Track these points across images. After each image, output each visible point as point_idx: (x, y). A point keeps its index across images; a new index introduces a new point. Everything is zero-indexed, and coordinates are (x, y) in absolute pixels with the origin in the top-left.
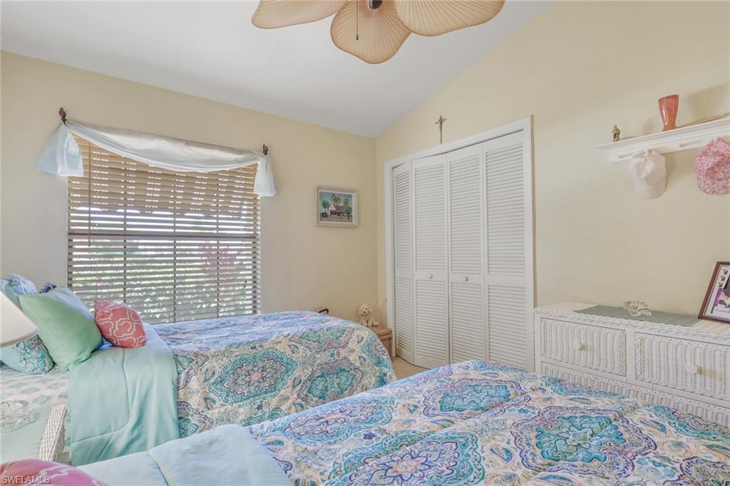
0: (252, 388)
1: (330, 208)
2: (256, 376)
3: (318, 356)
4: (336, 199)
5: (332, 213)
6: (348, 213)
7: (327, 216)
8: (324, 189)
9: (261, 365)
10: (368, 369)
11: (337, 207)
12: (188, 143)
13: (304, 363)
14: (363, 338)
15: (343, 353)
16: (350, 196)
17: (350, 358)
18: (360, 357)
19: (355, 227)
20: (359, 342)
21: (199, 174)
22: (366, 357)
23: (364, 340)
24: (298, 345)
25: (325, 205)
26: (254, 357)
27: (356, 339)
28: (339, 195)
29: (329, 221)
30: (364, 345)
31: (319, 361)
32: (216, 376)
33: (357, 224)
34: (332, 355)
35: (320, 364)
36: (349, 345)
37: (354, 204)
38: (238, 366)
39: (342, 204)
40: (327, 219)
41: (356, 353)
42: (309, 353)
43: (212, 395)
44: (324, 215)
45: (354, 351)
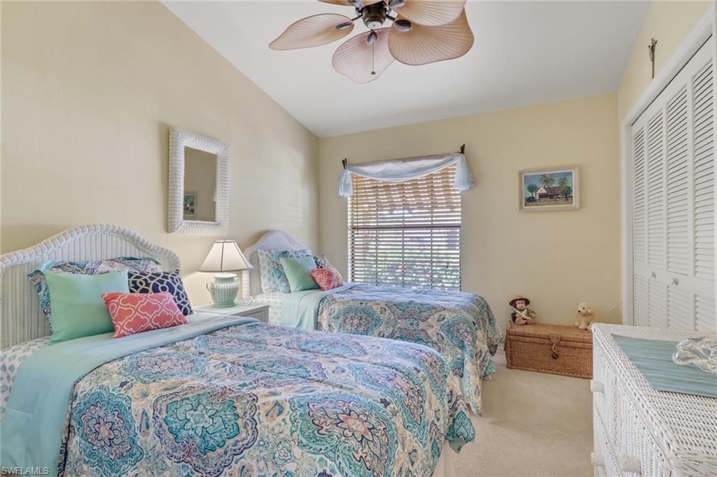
0: (353, 328)
1: (539, 192)
2: (356, 322)
3: (400, 321)
4: (546, 179)
5: (541, 196)
6: (566, 194)
7: (535, 201)
8: (529, 172)
9: (360, 315)
10: (447, 348)
11: (548, 189)
12: (404, 160)
13: (388, 323)
14: (444, 318)
15: (422, 325)
16: (570, 174)
17: (429, 332)
18: (438, 334)
19: (574, 209)
20: (438, 321)
21: (419, 180)
22: (444, 335)
23: (445, 320)
24: (387, 309)
25: (532, 189)
26: (357, 309)
27: (437, 318)
28: (553, 174)
29: (537, 205)
30: (443, 325)
31: (399, 325)
32: (335, 314)
33: (578, 206)
34: (412, 324)
35: (399, 328)
36: (429, 320)
37: (574, 183)
38: (346, 312)
39: (556, 185)
40: (534, 203)
41: (434, 329)
42: (393, 317)
43: (333, 324)
44: (530, 200)
45: (433, 327)
